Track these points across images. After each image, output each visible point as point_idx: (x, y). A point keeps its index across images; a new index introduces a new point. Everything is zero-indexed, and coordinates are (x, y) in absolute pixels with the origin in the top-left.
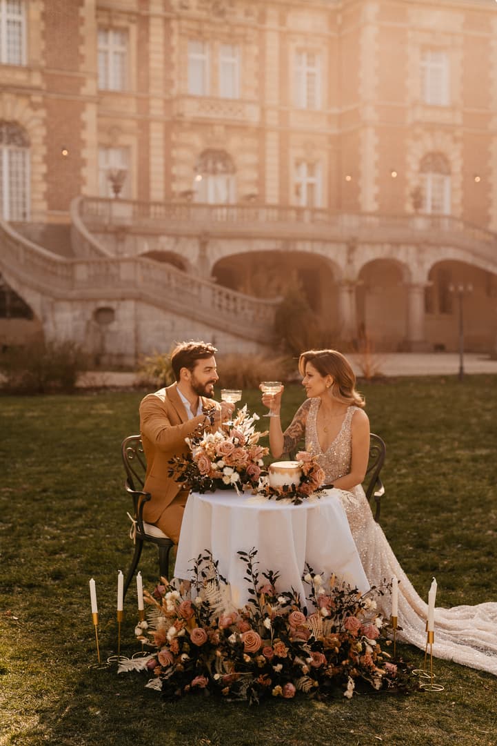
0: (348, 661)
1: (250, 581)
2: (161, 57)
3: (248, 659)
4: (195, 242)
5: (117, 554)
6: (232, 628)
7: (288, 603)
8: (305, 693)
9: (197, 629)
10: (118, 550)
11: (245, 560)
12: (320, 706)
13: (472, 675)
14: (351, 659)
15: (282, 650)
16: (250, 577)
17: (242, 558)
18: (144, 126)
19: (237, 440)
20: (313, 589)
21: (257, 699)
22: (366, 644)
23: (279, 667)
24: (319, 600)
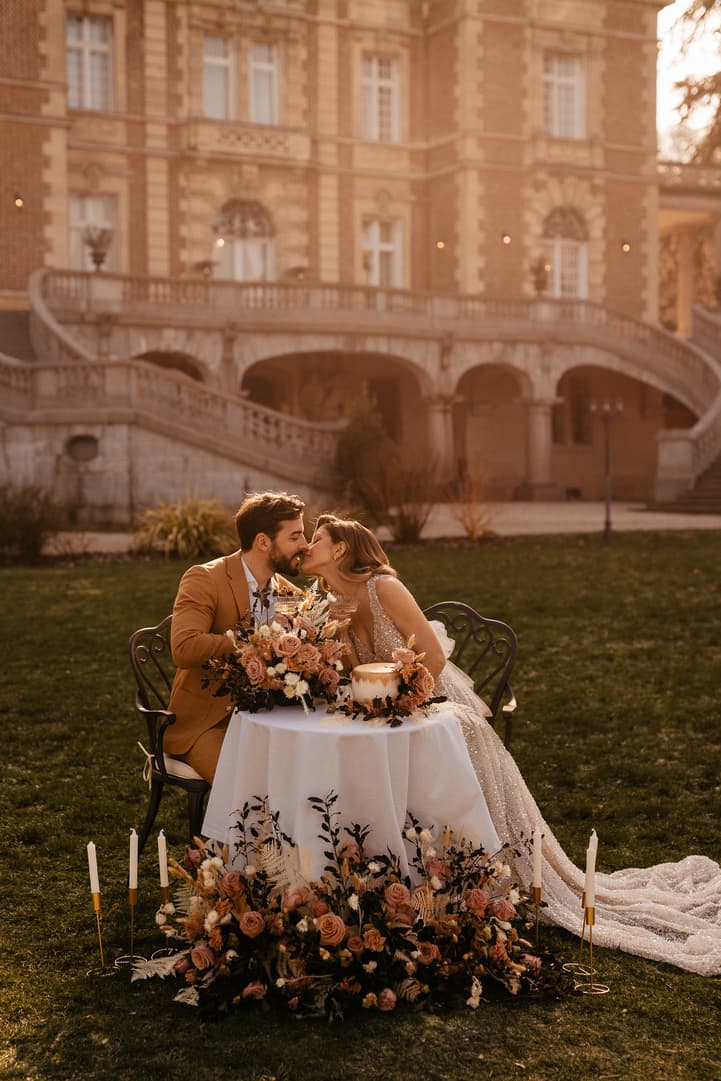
0: (471, 954)
1: (327, 840)
2: (162, 60)
3: (326, 956)
4: (217, 337)
5: (120, 803)
6: (301, 910)
7: (383, 871)
8: (410, 1003)
9: (249, 914)
10: (120, 798)
11: (320, 809)
12: (433, 1021)
13: (648, 968)
14: (475, 951)
15: (375, 941)
16: (327, 835)
17: (315, 807)
18: (138, 162)
19: (304, 632)
20: (419, 851)
21: (340, 1014)
22: (497, 929)
23: (371, 966)
24: (428, 866)
